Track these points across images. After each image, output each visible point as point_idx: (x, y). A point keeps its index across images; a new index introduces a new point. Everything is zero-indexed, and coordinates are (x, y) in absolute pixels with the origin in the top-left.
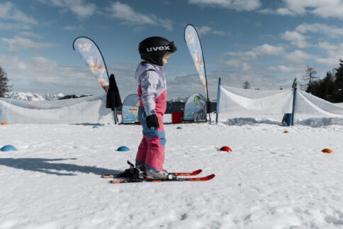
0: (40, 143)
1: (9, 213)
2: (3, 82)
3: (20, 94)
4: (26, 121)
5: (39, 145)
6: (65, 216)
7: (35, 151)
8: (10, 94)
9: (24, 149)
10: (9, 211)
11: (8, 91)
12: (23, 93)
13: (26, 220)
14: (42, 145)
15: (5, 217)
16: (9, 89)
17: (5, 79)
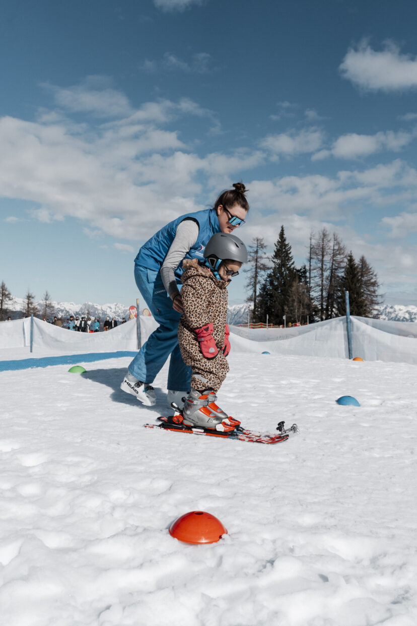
0: (399, 399)
1: (314, 503)
2: (372, 289)
3: (397, 307)
4: (395, 357)
5: (397, 403)
6: (393, 536)
7: (387, 413)
8: (381, 308)
9: (371, 406)
10: (316, 500)
11: (378, 304)
12: (402, 307)
13: (332, 522)
14: (402, 402)
15: (307, 506)
16: (379, 300)
17: (374, 284)
